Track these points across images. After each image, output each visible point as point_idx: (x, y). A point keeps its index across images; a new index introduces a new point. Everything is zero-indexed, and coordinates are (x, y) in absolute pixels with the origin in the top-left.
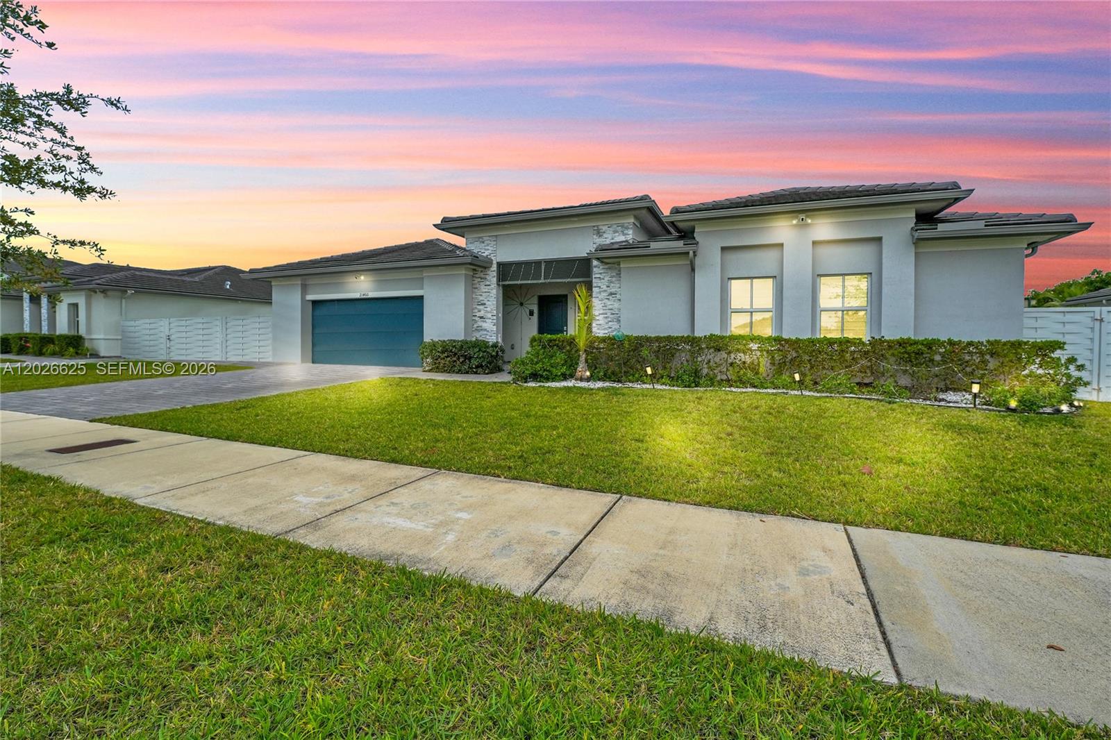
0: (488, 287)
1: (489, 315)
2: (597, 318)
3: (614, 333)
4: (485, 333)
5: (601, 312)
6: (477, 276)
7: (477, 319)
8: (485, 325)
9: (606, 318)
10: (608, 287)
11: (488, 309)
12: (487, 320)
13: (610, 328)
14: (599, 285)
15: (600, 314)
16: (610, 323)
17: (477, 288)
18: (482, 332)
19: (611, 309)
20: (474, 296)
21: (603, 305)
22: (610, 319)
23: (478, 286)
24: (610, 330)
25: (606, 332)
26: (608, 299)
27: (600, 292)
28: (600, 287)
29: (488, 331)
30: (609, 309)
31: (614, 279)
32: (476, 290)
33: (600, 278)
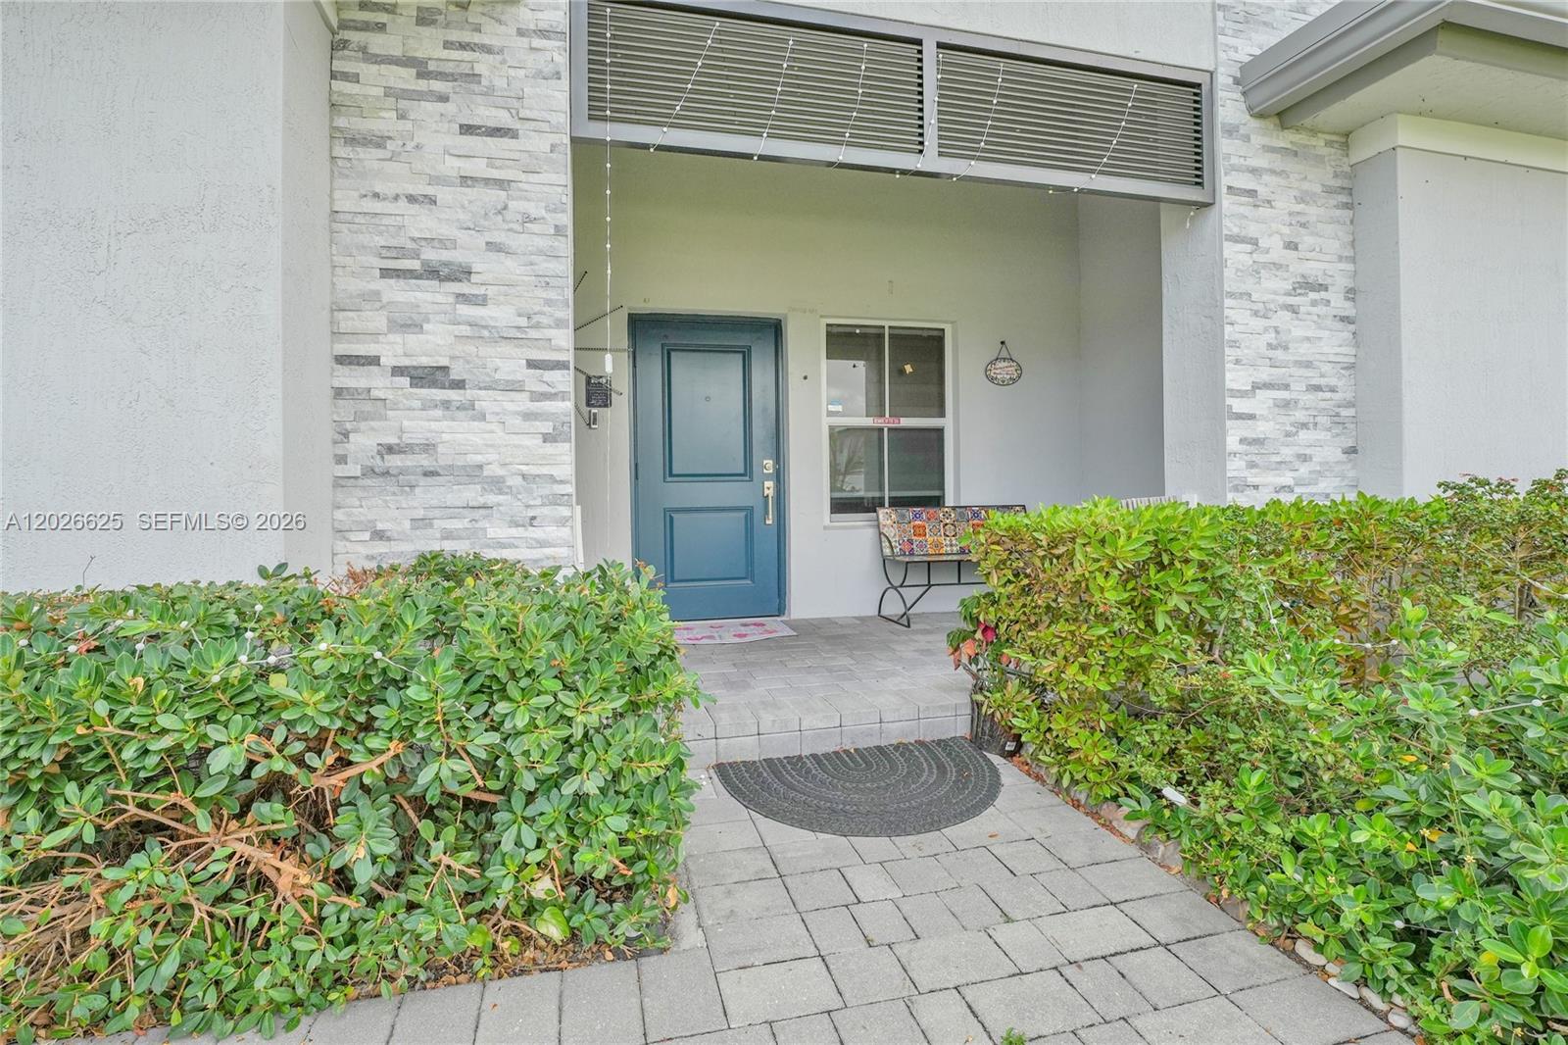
0: (493, 144)
1: (509, 363)
2: (1238, 405)
3: (1323, 486)
4: (472, 494)
5: (1264, 374)
6: (377, 43)
7: (377, 381)
8: (457, 437)
9: (1286, 405)
10: (1292, 246)
11: (500, 314)
12: (486, 401)
13: (1305, 458)
14: (1253, 230)
15: (1256, 387)
16: (1303, 435)
17: (379, 141)
18: (428, 495)
19: (1308, 365)
20: (346, 201)
21: (1270, 337)
22: (1300, 416)
23: (385, 122)
24: (1304, 470)
25: (1287, 479)
26: (1294, 310)
27: (1256, 271)
28: (1254, 242)
29: (497, 484)
30: (1299, 364)
31: (1313, 212)
32: (369, 156)
33: (1252, 193)
